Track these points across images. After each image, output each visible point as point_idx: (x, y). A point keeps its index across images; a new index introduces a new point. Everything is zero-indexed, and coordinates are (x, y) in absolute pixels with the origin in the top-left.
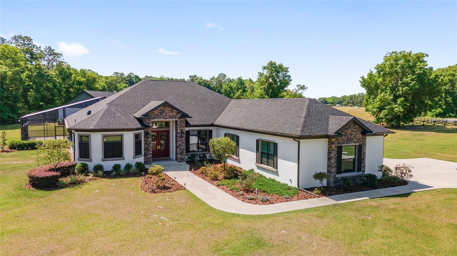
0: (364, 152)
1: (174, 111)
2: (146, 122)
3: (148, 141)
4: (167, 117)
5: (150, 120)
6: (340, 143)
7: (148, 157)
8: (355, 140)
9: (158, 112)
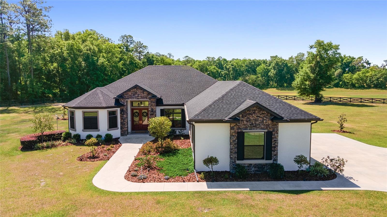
0: (275, 139)
1: (145, 92)
2: (122, 102)
3: (123, 117)
4: (139, 97)
5: (125, 100)
6: (241, 128)
7: (124, 130)
8: (263, 126)
9: (131, 94)
